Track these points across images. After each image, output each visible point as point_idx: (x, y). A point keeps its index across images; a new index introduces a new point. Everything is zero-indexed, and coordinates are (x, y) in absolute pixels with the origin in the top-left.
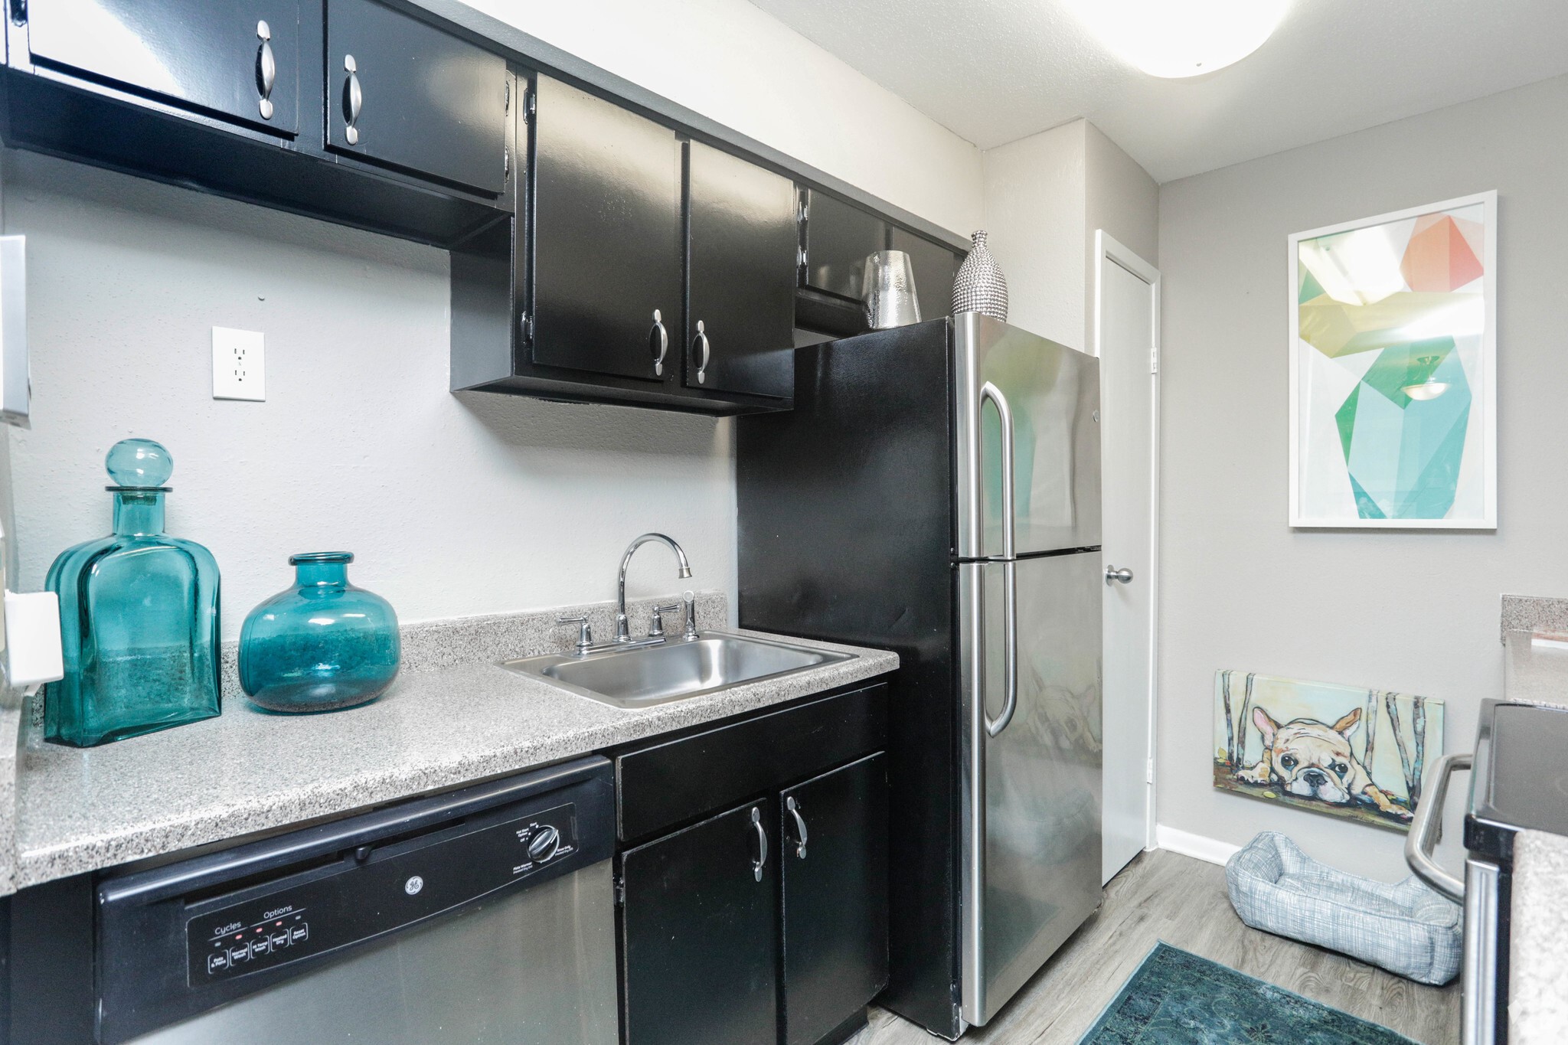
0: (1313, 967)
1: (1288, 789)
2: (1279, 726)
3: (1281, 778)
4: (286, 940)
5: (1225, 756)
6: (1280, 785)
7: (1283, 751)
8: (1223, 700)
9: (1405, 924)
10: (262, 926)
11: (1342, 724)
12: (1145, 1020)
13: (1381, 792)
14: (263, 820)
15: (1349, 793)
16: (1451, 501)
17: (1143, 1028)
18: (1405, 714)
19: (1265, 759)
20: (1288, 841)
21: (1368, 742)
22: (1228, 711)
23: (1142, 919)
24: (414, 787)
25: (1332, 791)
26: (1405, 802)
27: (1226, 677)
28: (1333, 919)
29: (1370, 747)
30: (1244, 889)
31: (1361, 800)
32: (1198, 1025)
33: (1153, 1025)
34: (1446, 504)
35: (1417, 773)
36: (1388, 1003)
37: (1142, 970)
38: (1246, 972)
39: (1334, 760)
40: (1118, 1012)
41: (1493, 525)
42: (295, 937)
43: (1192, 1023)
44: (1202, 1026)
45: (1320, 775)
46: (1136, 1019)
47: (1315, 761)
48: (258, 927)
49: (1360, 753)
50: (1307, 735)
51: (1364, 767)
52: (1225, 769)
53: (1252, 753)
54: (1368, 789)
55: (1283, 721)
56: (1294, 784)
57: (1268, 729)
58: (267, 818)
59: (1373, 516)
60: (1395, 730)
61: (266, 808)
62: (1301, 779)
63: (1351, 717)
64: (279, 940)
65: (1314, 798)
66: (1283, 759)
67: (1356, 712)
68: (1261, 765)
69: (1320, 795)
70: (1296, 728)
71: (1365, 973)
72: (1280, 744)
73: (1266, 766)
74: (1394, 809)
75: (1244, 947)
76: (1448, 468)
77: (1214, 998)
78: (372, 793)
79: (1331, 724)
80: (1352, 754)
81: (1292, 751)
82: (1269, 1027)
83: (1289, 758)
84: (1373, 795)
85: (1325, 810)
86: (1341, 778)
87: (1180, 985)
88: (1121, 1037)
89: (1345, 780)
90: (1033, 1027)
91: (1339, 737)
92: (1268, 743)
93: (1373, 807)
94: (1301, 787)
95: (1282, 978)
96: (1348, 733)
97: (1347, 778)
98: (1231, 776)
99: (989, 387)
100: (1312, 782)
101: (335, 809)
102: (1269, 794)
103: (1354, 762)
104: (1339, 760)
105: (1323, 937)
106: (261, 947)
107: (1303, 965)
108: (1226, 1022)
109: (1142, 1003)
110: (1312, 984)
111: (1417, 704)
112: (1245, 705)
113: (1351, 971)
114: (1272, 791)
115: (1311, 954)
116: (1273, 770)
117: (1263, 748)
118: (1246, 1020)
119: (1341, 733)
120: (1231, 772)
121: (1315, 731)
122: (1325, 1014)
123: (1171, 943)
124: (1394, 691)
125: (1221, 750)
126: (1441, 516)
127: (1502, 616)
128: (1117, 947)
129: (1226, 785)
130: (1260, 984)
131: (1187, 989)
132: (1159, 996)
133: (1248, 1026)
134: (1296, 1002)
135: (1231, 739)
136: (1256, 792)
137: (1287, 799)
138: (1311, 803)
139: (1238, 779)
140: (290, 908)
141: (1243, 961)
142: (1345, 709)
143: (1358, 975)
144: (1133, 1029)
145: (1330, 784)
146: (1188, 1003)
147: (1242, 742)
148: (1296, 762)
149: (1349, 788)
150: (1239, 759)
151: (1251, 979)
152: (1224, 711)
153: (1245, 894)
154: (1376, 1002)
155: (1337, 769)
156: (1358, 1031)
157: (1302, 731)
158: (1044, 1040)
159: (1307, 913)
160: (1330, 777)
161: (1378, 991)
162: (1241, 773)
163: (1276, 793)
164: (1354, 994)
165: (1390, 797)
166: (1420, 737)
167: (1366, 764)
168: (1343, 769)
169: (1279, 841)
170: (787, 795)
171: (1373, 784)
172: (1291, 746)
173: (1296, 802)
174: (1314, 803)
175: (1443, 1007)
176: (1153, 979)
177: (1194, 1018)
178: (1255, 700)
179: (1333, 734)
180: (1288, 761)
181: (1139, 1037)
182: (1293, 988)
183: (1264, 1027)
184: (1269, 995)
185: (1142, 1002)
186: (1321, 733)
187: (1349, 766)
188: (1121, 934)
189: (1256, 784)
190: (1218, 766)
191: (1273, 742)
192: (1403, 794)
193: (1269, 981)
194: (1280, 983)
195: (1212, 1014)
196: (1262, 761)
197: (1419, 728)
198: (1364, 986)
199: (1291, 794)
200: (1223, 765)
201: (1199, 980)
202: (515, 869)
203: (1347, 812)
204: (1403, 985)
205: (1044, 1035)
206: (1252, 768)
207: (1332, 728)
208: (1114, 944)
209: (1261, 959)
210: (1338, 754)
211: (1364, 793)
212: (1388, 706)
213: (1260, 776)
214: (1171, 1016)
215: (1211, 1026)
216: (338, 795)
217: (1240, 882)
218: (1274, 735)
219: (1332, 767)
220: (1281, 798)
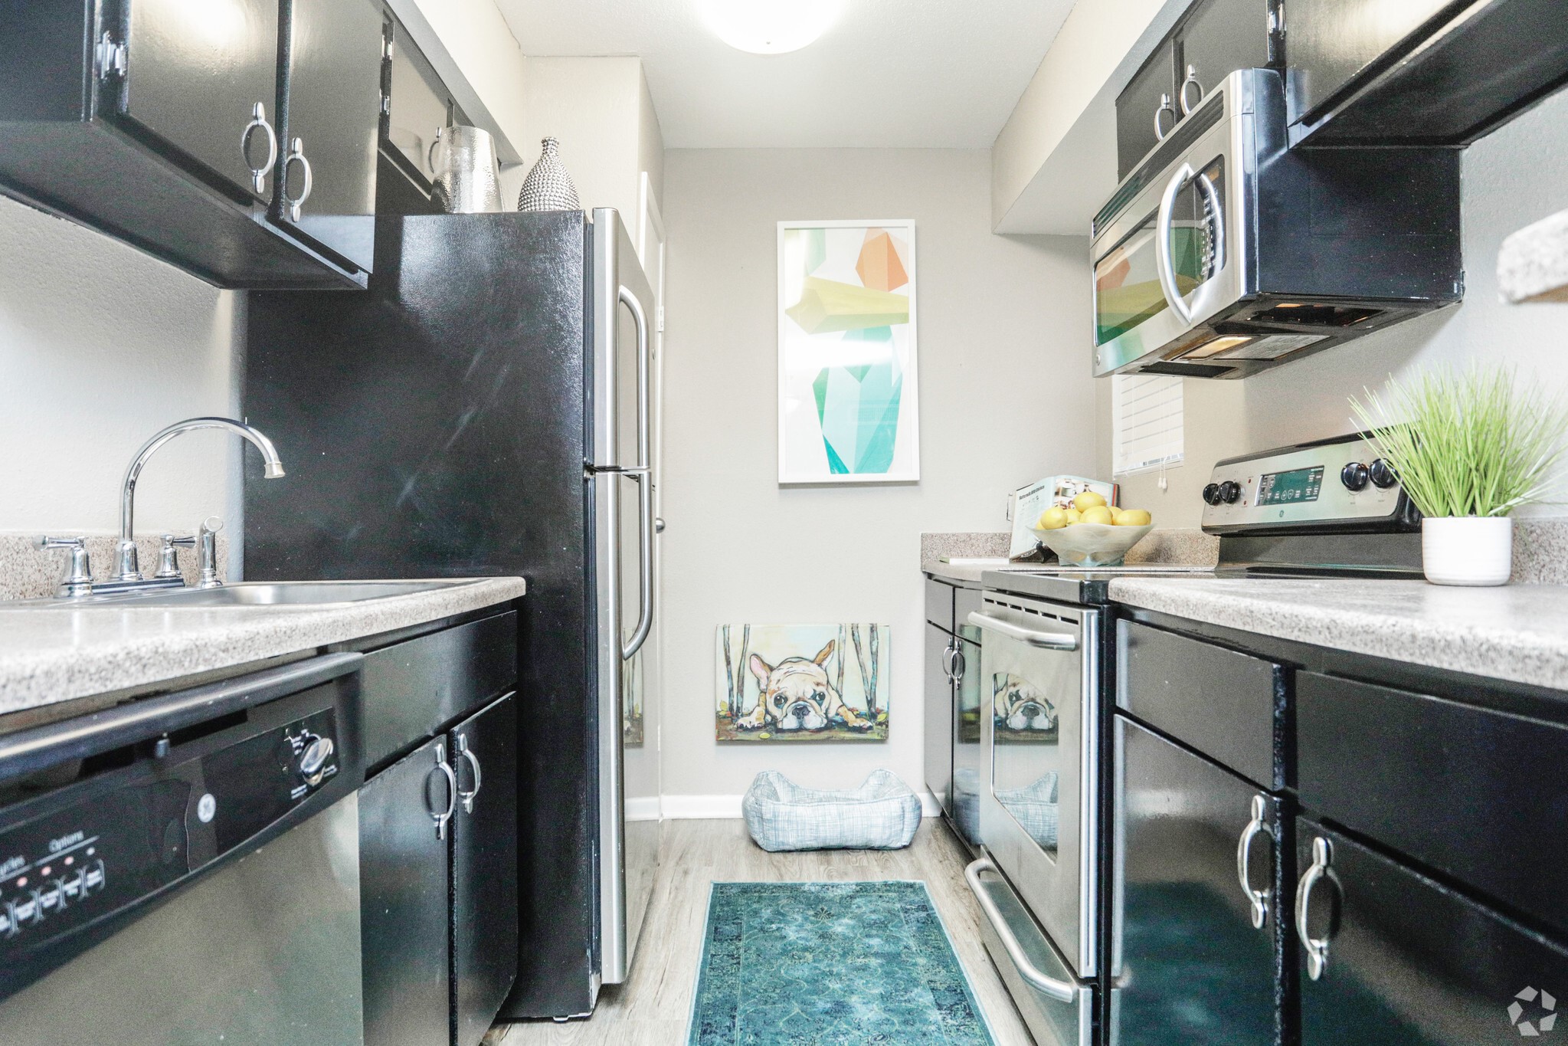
0: (829, 863)
1: (780, 726)
2: (772, 669)
3: (774, 718)
4: (79, 887)
5: (726, 707)
6: (772, 725)
7: (775, 692)
8: (724, 652)
9: (887, 802)
10: (49, 864)
11: (821, 657)
12: (738, 938)
13: (849, 710)
14: (23, 692)
15: (827, 717)
16: (891, 459)
17: (741, 944)
18: (864, 637)
19: (761, 703)
20: (780, 775)
21: (840, 668)
22: (728, 663)
23: (686, 873)
24: (187, 664)
25: (814, 720)
26: (866, 715)
27: (726, 630)
28: (840, 816)
29: (841, 674)
30: (767, 816)
31: (835, 722)
32: (779, 925)
33: (747, 938)
34: (886, 463)
35: (873, 687)
36: (884, 868)
37: (713, 907)
38: (788, 881)
39: (815, 691)
40: (715, 940)
41: (916, 478)
42: (90, 883)
43: (774, 926)
44: (782, 925)
45: (805, 707)
46: (731, 940)
47: (800, 695)
48: (44, 865)
49: (834, 681)
50: (794, 673)
51: (837, 691)
52: (726, 721)
53: (750, 699)
54: (840, 710)
55: (774, 664)
56: (785, 720)
57: (763, 673)
58: (29, 688)
59: (840, 472)
60: (858, 654)
61: (28, 673)
62: (790, 714)
63: (827, 649)
64: (71, 888)
65: (801, 729)
66: (776, 699)
67: (831, 644)
68: (758, 709)
69: (805, 726)
70: (785, 667)
71: (861, 855)
72: (773, 686)
73: (761, 709)
74: (859, 723)
75: (775, 866)
76: (889, 433)
77: (778, 905)
78: (145, 666)
79: (812, 658)
80: (828, 682)
81: (782, 690)
82: (826, 908)
83: (781, 697)
84: (844, 715)
85: (809, 738)
86: (820, 705)
87: (749, 905)
88: (728, 956)
89: (823, 707)
90: (651, 980)
91: (819, 669)
92: (763, 687)
93: (844, 725)
94: (790, 722)
95: (813, 876)
96: (825, 664)
97: (825, 704)
98: (731, 727)
99: (624, 290)
100: (798, 714)
101: (106, 686)
102: (765, 735)
103: (830, 689)
104: (819, 689)
105: (832, 838)
106: (49, 899)
107: (821, 864)
108: (796, 916)
109: (729, 929)
110: (835, 873)
111: (873, 629)
112: (743, 655)
113: (852, 857)
114: (767, 731)
115: (822, 856)
116: (767, 712)
117: (759, 692)
118: (808, 909)
119: (820, 665)
120: (732, 722)
121: (800, 667)
122: (854, 887)
123: (721, 881)
124: (856, 622)
125: (723, 702)
126: (884, 471)
127: (922, 550)
128: (680, 898)
129: (727, 736)
130: (803, 884)
131: (755, 906)
132: (738, 918)
133: (812, 913)
134: (833, 887)
135: (731, 690)
136: (753, 736)
137: (779, 736)
138: (799, 736)
139: (738, 728)
140: (79, 835)
141: (781, 876)
142: (822, 644)
143: (858, 858)
144: (733, 947)
145: (812, 713)
146: (763, 915)
147: (741, 691)
148: (786, 699)
149: (826, 714)
150: (738, 708)
151: (795, 884)
152: (725, 663)
153: (769, 820)
154: (877, 869)
155: (817, 698)
156: (879, 889)
157: (791, 670)
158: (667, 984)
159: (821, 819)
160: (812, 706)
161: (875, 863)
162: (741, 721)
163: (770, 732)
164: (863, 870)
165: (855, 713)
166: (875, 655)
167: (839, 689)
168: (822, 697)
169: (772, 778)
170: (459, 733)
171: (843, 705)
172: (780, 685)
173: (787, 736)
174: (800, 733)
175: (914, 859)
176: (726, 909)
177: (772, 923)
178: (751, 648)
179: (814, 666)
180: (780, 701)
181: (742, 951)
182: (823, 880)
183: (822, 910)
184: (813, 889)
185: (727, 927)
186: (805, 668)
187: (826, 693)
188: (677, 888)
189: (754, 729)
190: (719, 718)
191: (767, 685)
192: (863, 708)
193: (808, 882)
194: (814, 880)
195: (783, 915)
196: (759, 705)
197: (874, 650)
198: (865, 863)
199: (782, 731)
200: (725, 717)
201: (760, 897)
202: (293, 792)
203: (824, 735)
204: (886, 854)
205: (664, 981)
206: (750, 714)
207: (813, 662)
208: (676, 897)
209: (792, 870)
210: (818, 684)
211: (837, 714)
212: (853, 635)
213: (757, 719)
214: (756, 928)
215: (787, 923)
216: (110, 662)
217: (763, 811)
218: (768, 678)
219: (814, 697)
220: (775, 736)
